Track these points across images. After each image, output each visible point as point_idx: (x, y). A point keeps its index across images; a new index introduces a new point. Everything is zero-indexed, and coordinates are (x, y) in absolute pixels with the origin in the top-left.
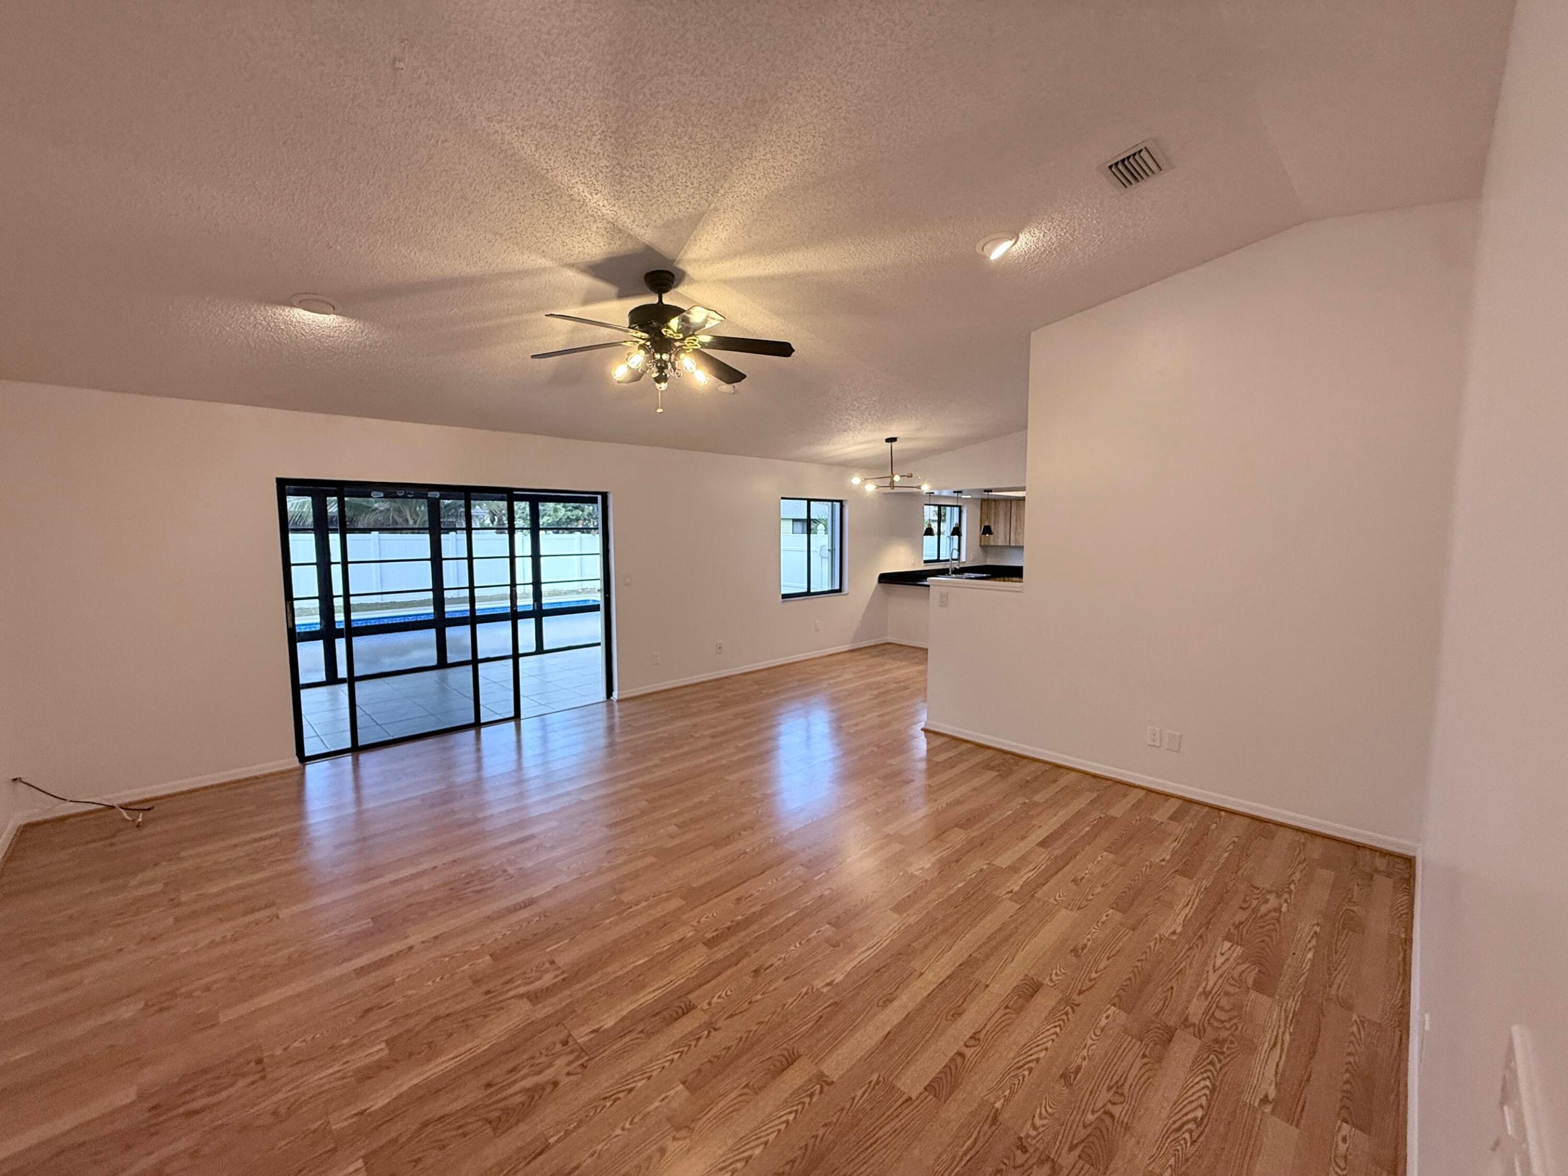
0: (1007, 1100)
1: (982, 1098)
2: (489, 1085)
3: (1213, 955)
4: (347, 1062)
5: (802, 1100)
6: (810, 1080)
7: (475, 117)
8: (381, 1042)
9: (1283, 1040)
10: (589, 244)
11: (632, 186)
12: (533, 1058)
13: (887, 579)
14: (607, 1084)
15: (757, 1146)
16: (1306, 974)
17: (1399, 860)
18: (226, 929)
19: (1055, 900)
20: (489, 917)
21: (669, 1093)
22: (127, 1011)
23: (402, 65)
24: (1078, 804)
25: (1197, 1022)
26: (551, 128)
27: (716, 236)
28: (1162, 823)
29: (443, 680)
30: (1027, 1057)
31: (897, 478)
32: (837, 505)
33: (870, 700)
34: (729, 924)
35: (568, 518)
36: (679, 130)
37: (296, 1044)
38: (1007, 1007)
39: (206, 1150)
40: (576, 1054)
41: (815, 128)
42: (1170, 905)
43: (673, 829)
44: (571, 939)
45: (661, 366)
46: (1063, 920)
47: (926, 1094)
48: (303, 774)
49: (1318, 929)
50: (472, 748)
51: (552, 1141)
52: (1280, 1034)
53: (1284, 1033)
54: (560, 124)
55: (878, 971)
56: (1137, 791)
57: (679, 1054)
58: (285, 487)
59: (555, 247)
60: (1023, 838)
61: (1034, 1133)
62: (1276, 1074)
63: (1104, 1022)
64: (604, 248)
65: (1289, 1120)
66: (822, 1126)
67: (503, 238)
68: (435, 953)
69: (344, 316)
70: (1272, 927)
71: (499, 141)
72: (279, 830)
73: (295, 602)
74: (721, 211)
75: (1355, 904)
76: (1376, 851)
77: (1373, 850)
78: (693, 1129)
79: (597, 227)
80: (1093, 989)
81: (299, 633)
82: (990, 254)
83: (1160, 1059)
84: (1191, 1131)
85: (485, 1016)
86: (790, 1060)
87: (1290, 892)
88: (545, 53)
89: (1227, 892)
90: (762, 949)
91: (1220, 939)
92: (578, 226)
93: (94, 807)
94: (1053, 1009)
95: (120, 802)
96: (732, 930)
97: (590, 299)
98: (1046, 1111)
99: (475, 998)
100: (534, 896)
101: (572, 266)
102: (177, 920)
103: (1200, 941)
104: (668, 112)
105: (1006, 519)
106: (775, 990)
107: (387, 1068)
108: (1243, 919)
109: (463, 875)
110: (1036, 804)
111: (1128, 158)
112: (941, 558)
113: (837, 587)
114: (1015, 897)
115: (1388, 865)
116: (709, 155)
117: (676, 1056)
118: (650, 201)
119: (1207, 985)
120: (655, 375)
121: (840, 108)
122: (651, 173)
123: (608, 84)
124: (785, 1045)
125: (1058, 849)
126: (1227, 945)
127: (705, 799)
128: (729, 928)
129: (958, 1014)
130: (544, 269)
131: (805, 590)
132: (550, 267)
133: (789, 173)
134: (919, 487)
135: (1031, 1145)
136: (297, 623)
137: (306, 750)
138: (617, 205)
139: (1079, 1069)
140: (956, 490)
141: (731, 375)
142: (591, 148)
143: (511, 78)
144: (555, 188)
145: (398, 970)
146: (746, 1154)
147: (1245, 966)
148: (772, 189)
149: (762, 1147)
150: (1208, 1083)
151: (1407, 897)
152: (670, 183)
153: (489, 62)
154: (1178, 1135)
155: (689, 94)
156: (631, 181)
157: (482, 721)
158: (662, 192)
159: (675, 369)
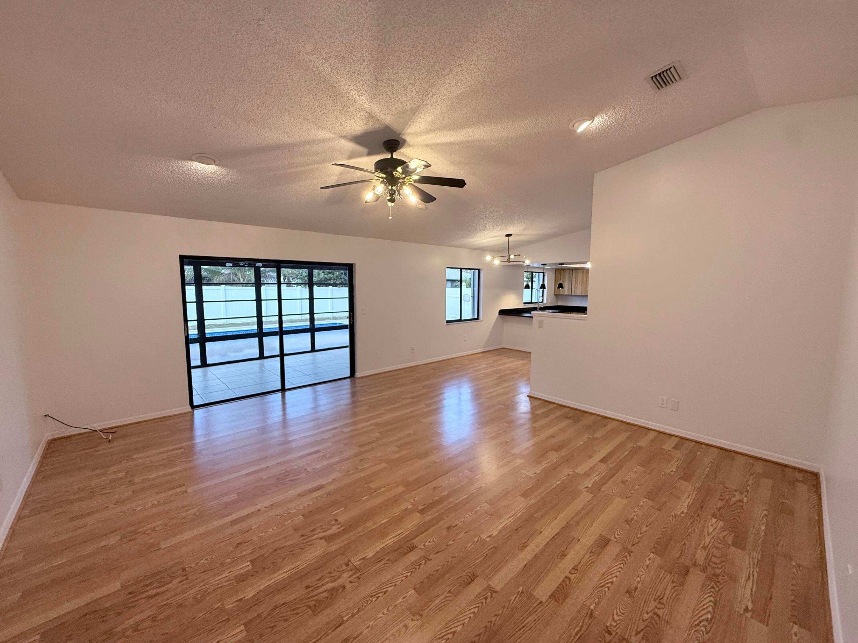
0: (597, 604)
1: (583, 603)
2: (307, 587)
3: (706, 525)
4: (230, 572)
5: (482, 601)
6: (484, 590)
7: (300, 52)
8: (247, 562)
9: (753, 576)
10: (355, 125)
11: (382, 91)
12: (330, 573)
13: (503, 312)
14: (373, 588)
15: (459, 625)
16: (762, 538)
17: (809, 475)
18: (160, 497)
19: (613, 493)
20: (299, 495)
21: (407, 594)
22: (113, 540)
23: (263, 23)
24: (621, 438)
25: (702, 564)
26: (340, 58)
27: (425, 119)
28: (669, 451)
29: (262, 365)
30: (606, 581)
31: (512, 257)
32: (477, 271)
33: (496, 379)
34: (431, 502)
35: (326, 278)
36: (411, 58)
37: (202, 561)
38: (591, 552)
39: (160, 617)
40: (353, 571)
41: (487, 56)
42: (679, 498)
43: (395, 448)
44: (345, 508)
45: (392, 193)
46: (618, 503)
47: (551, 599)
48: (193, 415)
49: (766, 513)
50: (280, 403)
51: (345, 619)
52: (751, 572)
53: (753, 572)
54: (346, 56)
55: (517, 529)
56: (653, 432)
57: (410, 573)
58: (184, 260)
59: (336, 127)
60: (591, 457)
61: (615, 624)
62: (751, 595)
63: (648, 562)
64: (363, 127)
65: (762, 621)
66: (494, 616)
67: (309, 122)
68: (272, 514)
69: (220, 166)
70: (738, 510)
71: (312, 66)
72: (184, 444)
73: (189, 322)
74: (429, 105)
75: (787, 499)
76: (796, 469)
77: (795, 468)
78: (422, 615)
79: (361, 115)
80: (640, 543)
81: (191, 339)
82: (578, 129)
83: (682, 585)
84: (705, 626)
85: (303, 549)
86: (472, 579)
87: (747, 491)
88: (342, 15)
89: (711, 490)
90: (451, 516)
91: (709, 517)
92: (350, 114)
93: (88, 430)
94: (618, 554)
95: (99, 428)
96: (433, 505)
97: (352, 156)
98: (620, 611)
99: (296, 539)
100: (323, 484)
101: (344, 137)
102: (134, 492)
103: (698, 517)
104: (406, 48)
105: (569, 280)
106: (459, 539)
107: (252, 576)
108: (722, 506)
109: (284, 471)
110: (596, 438)
111: (663, 72)
112: (533, 302)
113: (476, 317)
114: (589, 490)
115: (804, 477)
116: (426, 73)
117: (409, 574)
118: (390, 99)
119: (705, 542)
120: (389, 198)
121: (503, 44)
122: (393, 84)
123: (375, 32)
124: (468, 570)
125: (611, 464)
126: (714, 520)
127: (411, 432)
128: (431, 504)
129: (564, 555)
130: (329, 139)
131: (459, 318)
132: (332, 138)
133: (469, 83)
134: (524, 262)
135: (614, 631)
136: (189, 333)
137: (194, 402)
138: (372, 102)
139: (636, 589)
140: (543, 263)
141: (428, 198)
142: (362, 70)
143: (321, 30)
144: (340, 93)
145: (253, 523)
146: (453, 630)
147: (726, 533)
148: (459, 92)
149: (461, 627)
150: (712, 599)
151: (817, 496)
152: (403, 89)
153: (310, 21)
154: (698, 628)
155: (419, 38)
156: (382, 88)
157: (286, 388)
158: (398, 94)
159: (400, 194)
